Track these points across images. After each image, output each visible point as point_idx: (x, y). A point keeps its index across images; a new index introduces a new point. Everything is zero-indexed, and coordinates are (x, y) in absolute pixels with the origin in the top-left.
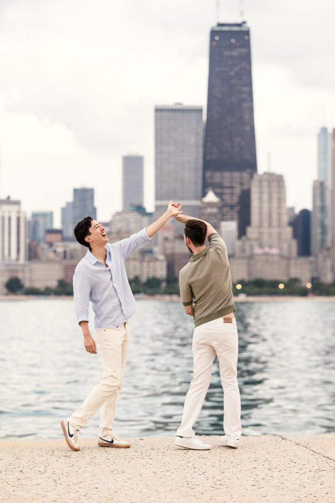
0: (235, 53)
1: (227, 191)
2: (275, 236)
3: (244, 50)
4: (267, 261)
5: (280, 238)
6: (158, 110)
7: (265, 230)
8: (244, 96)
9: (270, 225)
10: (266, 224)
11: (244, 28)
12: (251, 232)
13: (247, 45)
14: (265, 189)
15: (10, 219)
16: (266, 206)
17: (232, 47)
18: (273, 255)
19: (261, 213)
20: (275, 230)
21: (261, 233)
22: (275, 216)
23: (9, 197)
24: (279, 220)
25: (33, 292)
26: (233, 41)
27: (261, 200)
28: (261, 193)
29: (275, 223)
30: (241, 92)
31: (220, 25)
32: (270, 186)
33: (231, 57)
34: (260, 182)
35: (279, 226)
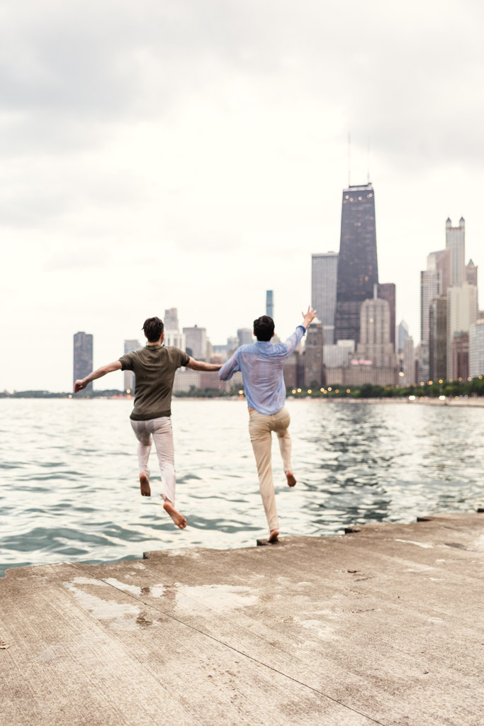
0: (360, 208)
1: (353, 316)
2: (379, 351)
3: (368, 206)
4: (361, 370)
5: (382, 352)
6: (314, 257)
7: (371, 345)
8: (368, 242)
9: (375, 342)
10: (371, 341)
11: (369, 188)
12: (361, 348)
13: (372, 201)
14: (371, 313)
15: (169, 339)
16: (371, 327)
17: (358, 203)
18: (366, 366)
19: (367, 333)
20: (378, 346)
21: (367, 349)
22: (379, 335)
23: (196, 326)
24: (382, 338)
25: (180, 395)
26: (360, 198)
27: (367, 322)
28: (367, 316)
29: (379, 340)
30: (365, 239)
31: (350, 187)
32: (375, 311)
33: (358, 212)
34: (367, 308)
35: (382, 342)
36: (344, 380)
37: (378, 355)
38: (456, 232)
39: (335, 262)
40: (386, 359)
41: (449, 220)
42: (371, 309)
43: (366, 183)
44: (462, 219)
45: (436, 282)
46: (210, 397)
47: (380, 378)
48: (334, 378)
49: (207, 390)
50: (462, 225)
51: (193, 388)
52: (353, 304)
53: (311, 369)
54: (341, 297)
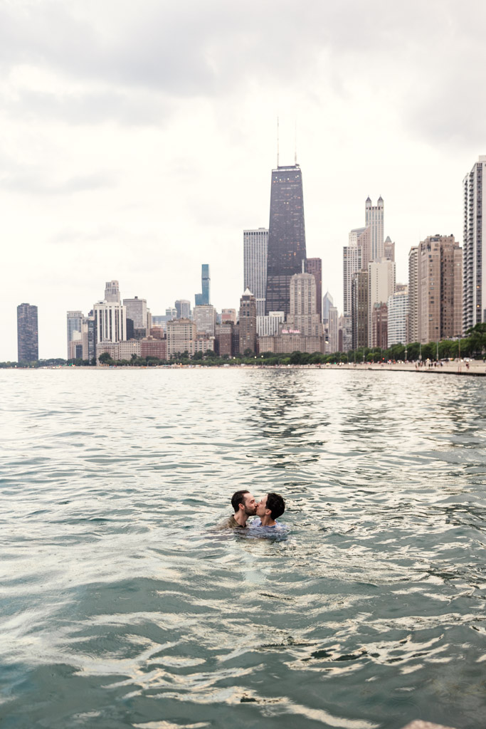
0: (288, 188)
1: (283, 289)
2: (307, 321)
3: (297, 186)
4: (291, 339)
5: (310, 322)
6: (246, 234)
7: (299, 316)
8: (296, 220)
9: (303, 313)
10: (299, 313)
11: (297, 169)
12: (290, 318)
13: (300, 182)
14: (299, 286)
15: (110, 311)
16: (299, 298)
17: (287, 183)
18: (295, 335)
19: (296, 304)
20: (306, 317)
21: (296, 319)
22: (306, 306)
23: (136, 297)
24: (310, 309)
25: (122, 363)
26: (288, 179)
27: (296, 294)
28: (296, 289)
29: (306, 311)
30: (293, 217)
31: (279, 168)
32: (303, 284)
33: (286, 191)
34: (296, 281)
35: (310, 313)
36: (275, 348)
37: (306, 325)
38: (375, 211)
39: (266, 238)
40: (314, 328)
41: (368, 200)
42: (299, 282)
43: (294, 165)
44: (380, 200)
45: (358, 257)
46: (151, 365)
47: (308, 346)
48: (266, 347)
49: (148, 358)
50: (380, 204)
51: (134, 356)
52: (283, 277)
53: (245, 337)
54: (271, 271)
